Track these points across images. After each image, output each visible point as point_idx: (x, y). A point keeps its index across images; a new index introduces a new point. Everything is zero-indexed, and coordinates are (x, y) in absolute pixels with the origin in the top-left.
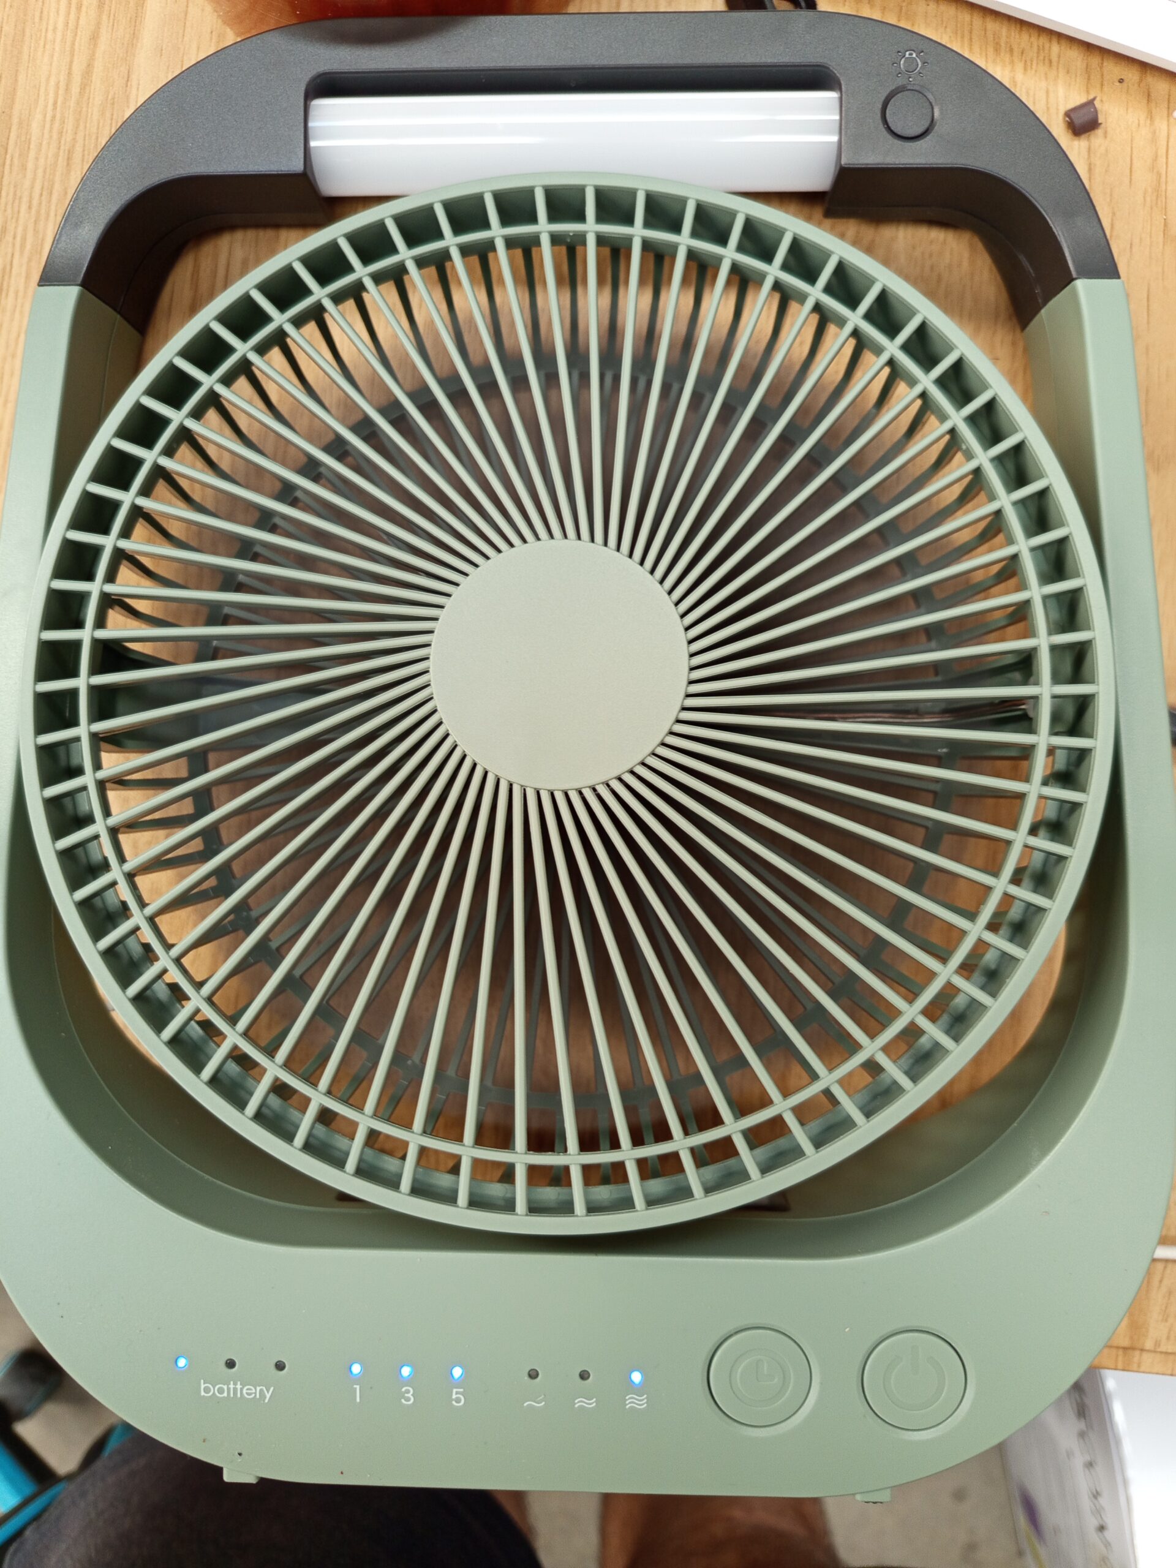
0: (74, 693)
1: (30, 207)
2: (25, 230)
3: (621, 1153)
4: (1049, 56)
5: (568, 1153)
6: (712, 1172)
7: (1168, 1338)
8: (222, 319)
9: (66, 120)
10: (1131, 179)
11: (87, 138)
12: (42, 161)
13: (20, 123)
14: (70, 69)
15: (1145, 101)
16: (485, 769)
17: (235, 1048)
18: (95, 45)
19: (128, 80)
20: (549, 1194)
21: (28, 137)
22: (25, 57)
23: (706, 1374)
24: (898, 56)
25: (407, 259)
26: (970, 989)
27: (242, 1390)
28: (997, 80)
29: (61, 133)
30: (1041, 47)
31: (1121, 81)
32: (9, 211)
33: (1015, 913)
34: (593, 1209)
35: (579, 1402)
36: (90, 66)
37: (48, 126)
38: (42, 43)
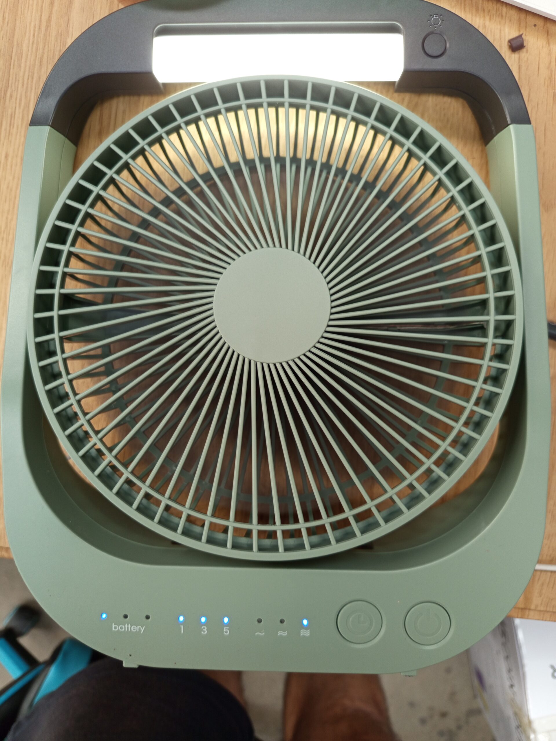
0: (51, 318)
1: (23, 85)
2: (21, 96)
3: (299, 525)
4: (502, 13)
5: (276, 525)
6: (339, 532)
7: (541, 604)
8: (116, 143)
9: (39, 43)
10: (538, 73)
11: (49, 52)
12: (28, 63)
13: (18, 45)
14: (41, 18)
15: (546, 35)
16: (238, 353)
17: (128, 478)
18: (52, 7)
19: (68, 24)
20: (267, 542)
21: (22, 51)
22: (19, 12)
23: (336, 621)
24: (430, 17)
25: (202, 115)
26: (455, 452)
27: (131, 628)
28: (476, 29)
29: (37, 50)
30: (498, 8)
31: (535, 25)
32: (13, 87)
33: (476, 418)
34: (287, 549)
35: (280, 633)
36: (50, 17)
37: (31, 46)
38: (27, 6)
